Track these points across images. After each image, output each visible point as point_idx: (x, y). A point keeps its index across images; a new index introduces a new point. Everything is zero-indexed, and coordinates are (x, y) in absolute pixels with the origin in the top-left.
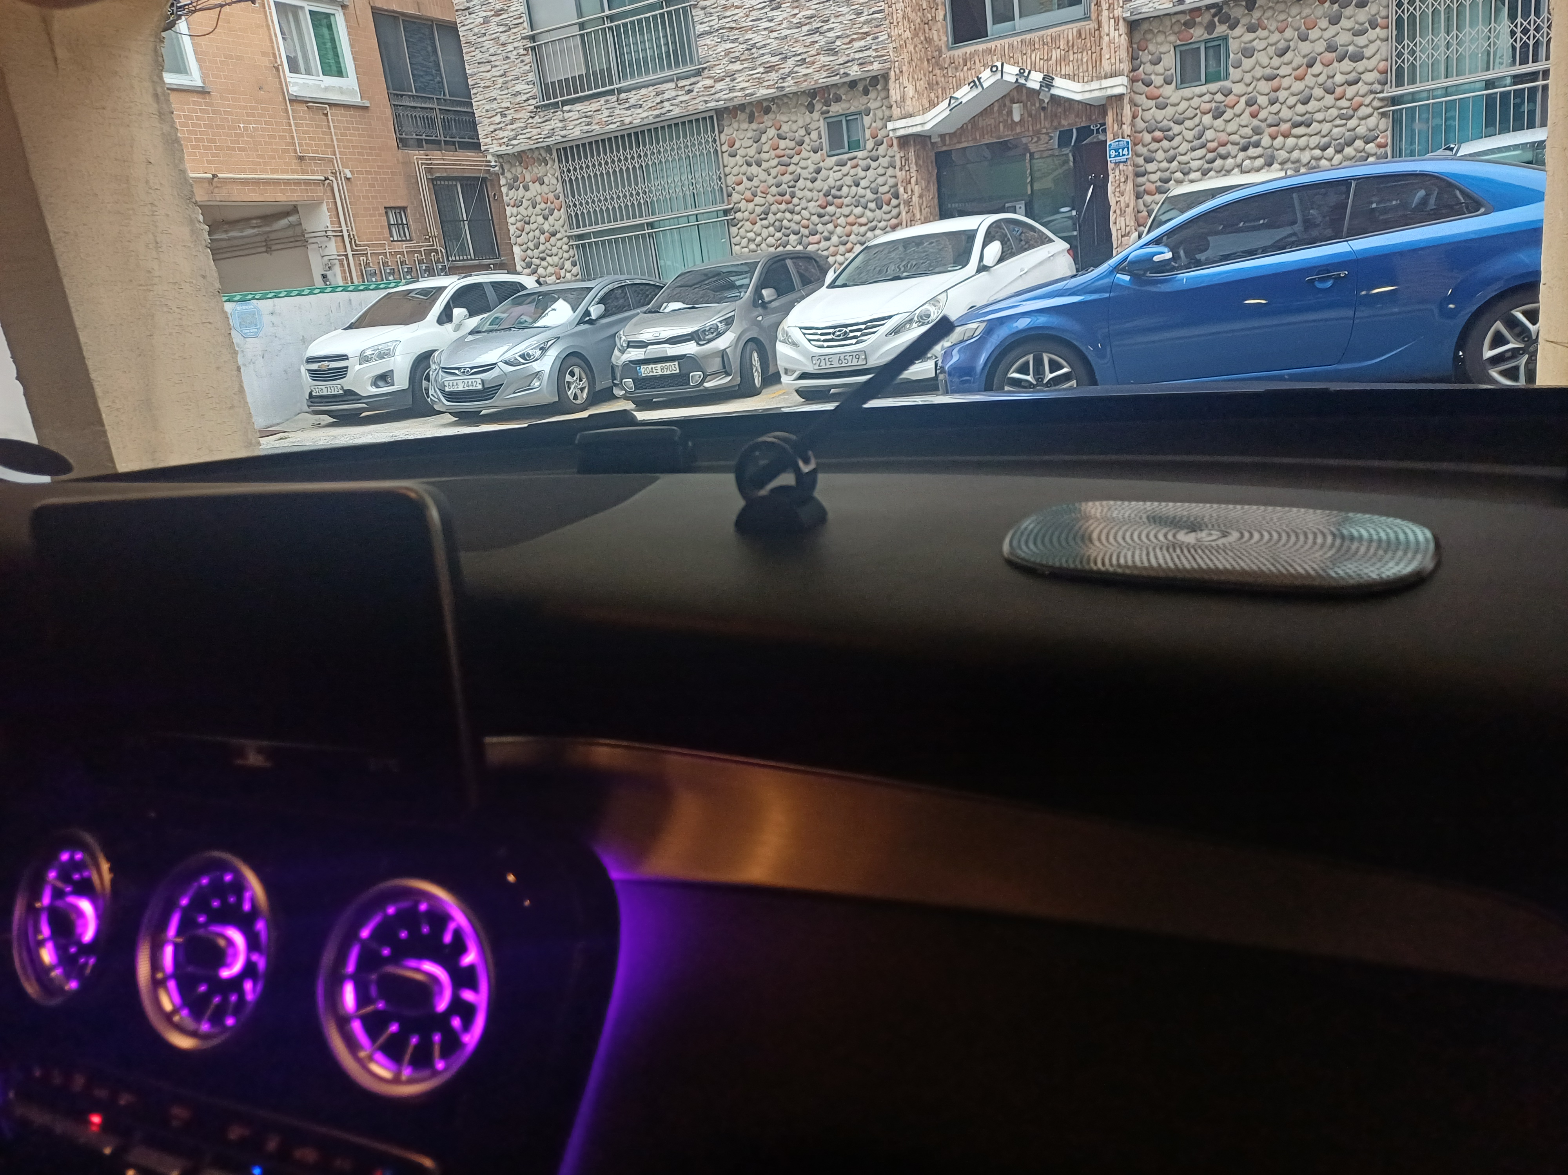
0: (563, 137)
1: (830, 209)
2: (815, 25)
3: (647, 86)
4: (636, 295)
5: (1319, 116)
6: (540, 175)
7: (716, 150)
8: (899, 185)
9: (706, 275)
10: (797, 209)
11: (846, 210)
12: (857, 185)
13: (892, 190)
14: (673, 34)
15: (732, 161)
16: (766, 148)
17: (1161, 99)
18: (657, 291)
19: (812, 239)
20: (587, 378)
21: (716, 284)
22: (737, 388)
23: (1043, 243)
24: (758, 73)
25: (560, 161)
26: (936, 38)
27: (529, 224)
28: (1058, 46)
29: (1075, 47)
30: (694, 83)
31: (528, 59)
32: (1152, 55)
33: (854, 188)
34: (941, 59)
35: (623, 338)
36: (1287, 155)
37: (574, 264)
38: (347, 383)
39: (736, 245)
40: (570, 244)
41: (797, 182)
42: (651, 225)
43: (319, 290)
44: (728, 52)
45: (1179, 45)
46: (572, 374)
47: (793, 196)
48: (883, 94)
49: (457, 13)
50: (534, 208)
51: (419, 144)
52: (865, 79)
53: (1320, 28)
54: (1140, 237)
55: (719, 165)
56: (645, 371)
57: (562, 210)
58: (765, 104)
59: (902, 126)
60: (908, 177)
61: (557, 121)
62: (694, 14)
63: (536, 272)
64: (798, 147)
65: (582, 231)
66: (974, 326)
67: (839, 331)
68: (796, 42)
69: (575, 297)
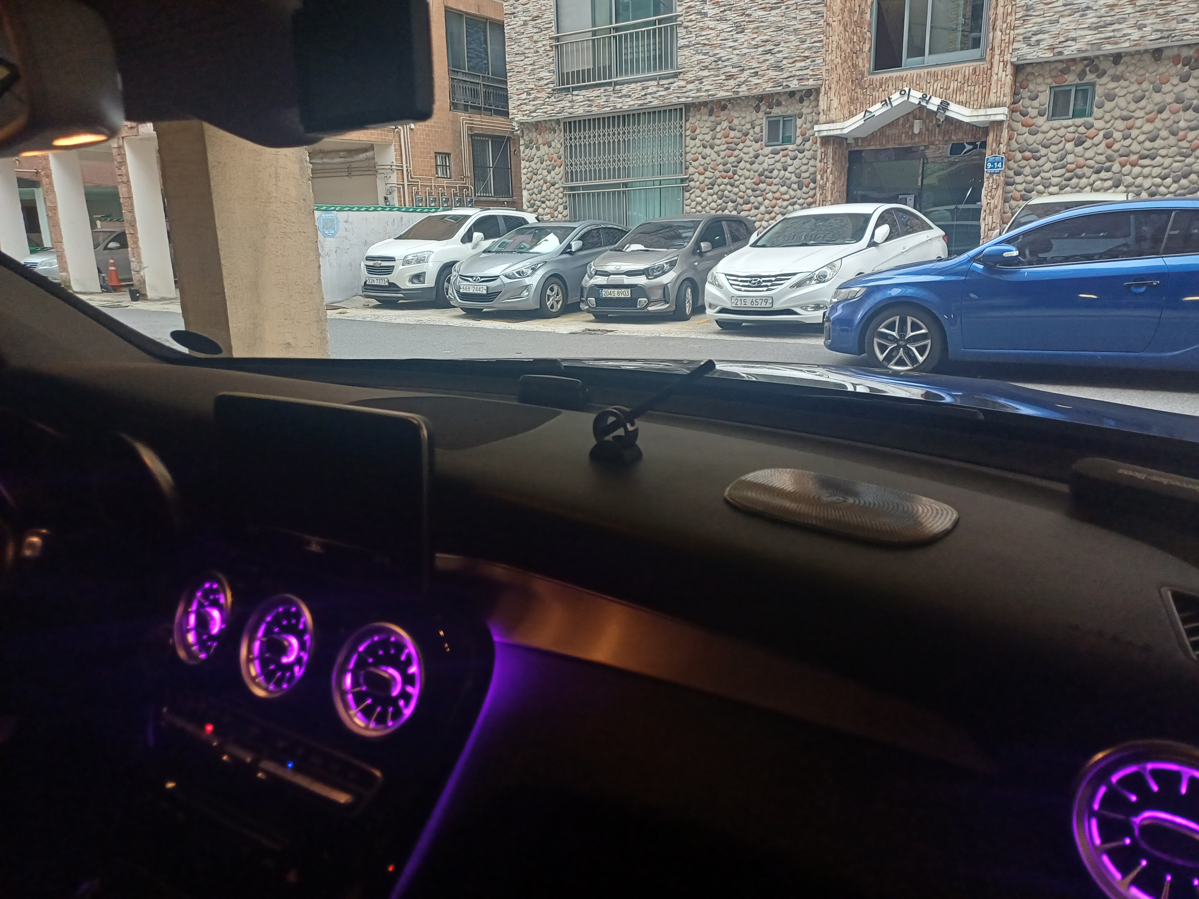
0: (570, 114)
1: (762, 186)
2: (768, 47)
3: (636, 82)
4: (607, 235)
5: (1163, 152)
6: (549, 140)
7: (681, 134)
8: (817, 173)
9: (661, 226)
10: (737, 183)
11: (774, 188)
12: (785, 170)
13: (811, 176)
14: (660, 43)
15: (692, 143)
16: (719, 136)
17: (1034, 127)
18: (623, 234)
19: (746, 207)
20: (563, 294)
21: (668, 234)
22: (672, 314)
23: (924, 229)
24: (721, 80)
25: (565, 131)
26: (861, 65)
27: (536, 175)
28: (956, 79)
29: (970, 81)
30: (672, 83)
31: (552, 54)
32: (1031, 92)
33: (782, 172)
34: (863, 81)
35: (593, 267)
36: (1132, 180)
37: (565, 208)
38: (392, 278)
39: (687, 205)
40: (564, 193)
41: (739, 163)
42: (625, 185)
43: (381, 209)
44: (700, 62)
45: (1054, 87)
46: (552, 290)
47: (735, 173)
48: (814, 104)
49: (505, 16)
50: (542, 164)
51: (466, 108)
52: (802, 91)
53: (1171, 83)
54: (1000, 234)
55: (682, 145)
56: (605, 293)
57: (562, 167)
58: (723, 103)
59: (825, 129)
60: (826, 168)
61: (567, 102)
62: (678, 31)
63: (537, 211)
64: (743, 137)
65: (574, 184)
66: (857, 289)
67: (755, 280)
68: (753, 59)
69: (562, 233)
